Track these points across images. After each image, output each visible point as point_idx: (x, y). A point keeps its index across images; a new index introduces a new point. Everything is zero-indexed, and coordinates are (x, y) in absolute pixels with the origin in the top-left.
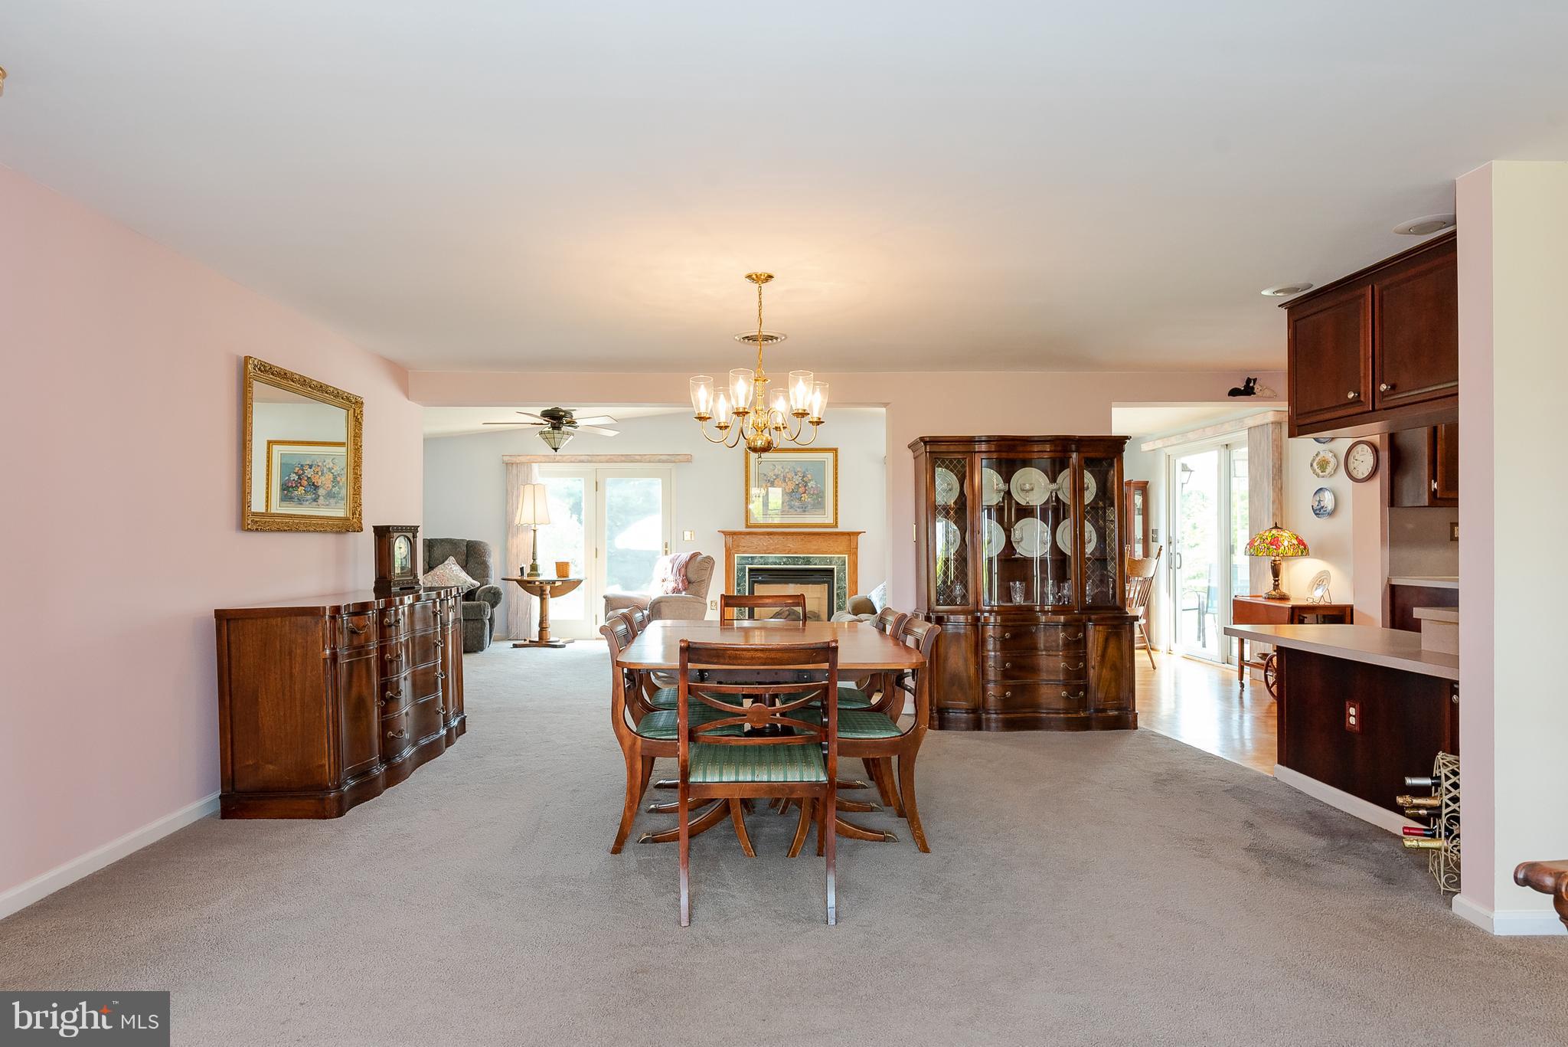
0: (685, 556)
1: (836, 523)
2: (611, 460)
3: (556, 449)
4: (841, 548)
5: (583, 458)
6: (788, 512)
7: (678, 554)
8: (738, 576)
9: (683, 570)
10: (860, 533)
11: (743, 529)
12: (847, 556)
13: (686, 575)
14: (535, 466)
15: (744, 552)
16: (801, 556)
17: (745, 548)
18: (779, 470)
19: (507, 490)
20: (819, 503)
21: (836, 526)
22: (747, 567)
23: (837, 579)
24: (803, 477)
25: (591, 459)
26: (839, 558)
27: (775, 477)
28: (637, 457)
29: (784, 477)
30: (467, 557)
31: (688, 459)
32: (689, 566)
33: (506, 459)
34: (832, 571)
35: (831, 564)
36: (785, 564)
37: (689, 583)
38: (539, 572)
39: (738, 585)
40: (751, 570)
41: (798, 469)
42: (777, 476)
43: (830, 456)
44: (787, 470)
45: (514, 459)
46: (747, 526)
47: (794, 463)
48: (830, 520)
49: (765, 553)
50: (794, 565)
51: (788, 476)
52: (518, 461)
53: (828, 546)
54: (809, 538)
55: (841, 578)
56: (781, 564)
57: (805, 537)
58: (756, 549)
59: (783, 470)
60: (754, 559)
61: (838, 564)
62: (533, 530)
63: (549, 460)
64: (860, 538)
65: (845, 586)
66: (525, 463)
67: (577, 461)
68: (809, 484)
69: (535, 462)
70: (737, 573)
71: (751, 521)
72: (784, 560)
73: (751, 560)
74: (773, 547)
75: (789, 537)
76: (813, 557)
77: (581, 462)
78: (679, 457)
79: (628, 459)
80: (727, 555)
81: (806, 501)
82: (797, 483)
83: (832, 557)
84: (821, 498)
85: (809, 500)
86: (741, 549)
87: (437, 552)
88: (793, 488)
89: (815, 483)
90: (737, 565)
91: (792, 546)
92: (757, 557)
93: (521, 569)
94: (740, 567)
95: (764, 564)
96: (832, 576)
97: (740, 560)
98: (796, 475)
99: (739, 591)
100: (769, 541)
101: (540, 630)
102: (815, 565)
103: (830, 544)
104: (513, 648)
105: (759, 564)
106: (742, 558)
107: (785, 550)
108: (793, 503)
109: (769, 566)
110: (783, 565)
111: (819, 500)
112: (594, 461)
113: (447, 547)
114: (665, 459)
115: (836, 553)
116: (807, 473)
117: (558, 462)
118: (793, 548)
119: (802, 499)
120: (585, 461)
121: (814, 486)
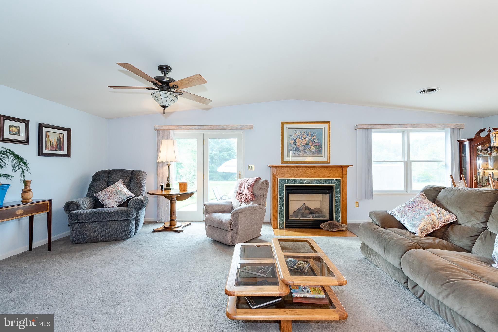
0: (252, 180)
1: (329, 160)
2: (211, 128)
3: (164, 107)
4: (337, 175)
5: (196, 127)
6: (303, 155)
7: (248, 178)
8: (280, 190)
9: (251, 188)
10: (349, 166)
11: (280, 164)
12: (341, 179)
13: (253, 191)
14: (171, 131)
15: (283, 177)
16: (315, 179)
18: (299, 133)
19: (157, 144)
20: (320, 151)
21: (329, 162)
22: (285, 185)
23: (335, 192)
24: (312, 137)
26: (336, 180)
27: (297, 137)
28: (225, 127)
29: (302, 137)
30: (130, 180)
31: (251, 127)
33: (156, 127)
34: (332, 187)
35: (332, 183)
36: (306, 183)
37: (255, 196)
38: (171, 188)
39: (280, 195)
40: (287, 187)
41: (309, 133)
42: (298, 136)
43: (326, 126)
44: (303, 133)
45: (160, 128)
46: (282, 163)
47: (307, 130)
48: (326, 159)
49: (295, 177)
50: (311, 184)
51: (304, 136)
52: (162, 129)
53: (330, 173)
54: (319, 169)
55: (338, 191)
56: (304, 184)
57: (317, 169)
58: (289, 175)
59: (301, 133)
60: (288, 180)
61: (335, 183)
62: (168, 165)
63: (179, 128)
64: (348, 168)
65: (340, 195)
66: (166, 130)
67: (193, 129)
68: (314, 141)
69: (171, 129)
70: (279, 188)
71: (285, 160)
72: (306, 181)
73: (287, 181)
74: (299, 174)
75: (308, 168)
76: (322, 180)
77: (195, 129)
78: (247, 126)
79: (220, 128)
80: (274, 179)
81: (313, 149)
82: (308, 140)
83: (332, 180)
84: (321, 148)
85: (315, 149)
86: (281, 175)
87: (113, 177)
88: (306, 143)
89: (318, 140)
90: (280, 184)
91: (309, 173)
92: (290, 179)
93: (161, 186)
94: (281, 185)
95: (295, 184)
96: (332, 190)
97: (281, 181)
98: (308, 136)
99: (280, 198)
100: (297, 171)
101: (171, 221)
102: (323, 184)
103: (331, 172)
104: (152, 232)
105: (291, 183)
106: (282, 180)
107: (306, 176)
108: (306, 150)
109: (297, 185)
110: (305, 184)
111: (320, 149)
112: (202, 129)
113: (119, 174)
114: (239, 127)
115: (335, 177)
116: (314, 135)
117: (183, 129)
118: (310, 174)
119: (311, 148)
120: (198, 129)
121: (317, 142)
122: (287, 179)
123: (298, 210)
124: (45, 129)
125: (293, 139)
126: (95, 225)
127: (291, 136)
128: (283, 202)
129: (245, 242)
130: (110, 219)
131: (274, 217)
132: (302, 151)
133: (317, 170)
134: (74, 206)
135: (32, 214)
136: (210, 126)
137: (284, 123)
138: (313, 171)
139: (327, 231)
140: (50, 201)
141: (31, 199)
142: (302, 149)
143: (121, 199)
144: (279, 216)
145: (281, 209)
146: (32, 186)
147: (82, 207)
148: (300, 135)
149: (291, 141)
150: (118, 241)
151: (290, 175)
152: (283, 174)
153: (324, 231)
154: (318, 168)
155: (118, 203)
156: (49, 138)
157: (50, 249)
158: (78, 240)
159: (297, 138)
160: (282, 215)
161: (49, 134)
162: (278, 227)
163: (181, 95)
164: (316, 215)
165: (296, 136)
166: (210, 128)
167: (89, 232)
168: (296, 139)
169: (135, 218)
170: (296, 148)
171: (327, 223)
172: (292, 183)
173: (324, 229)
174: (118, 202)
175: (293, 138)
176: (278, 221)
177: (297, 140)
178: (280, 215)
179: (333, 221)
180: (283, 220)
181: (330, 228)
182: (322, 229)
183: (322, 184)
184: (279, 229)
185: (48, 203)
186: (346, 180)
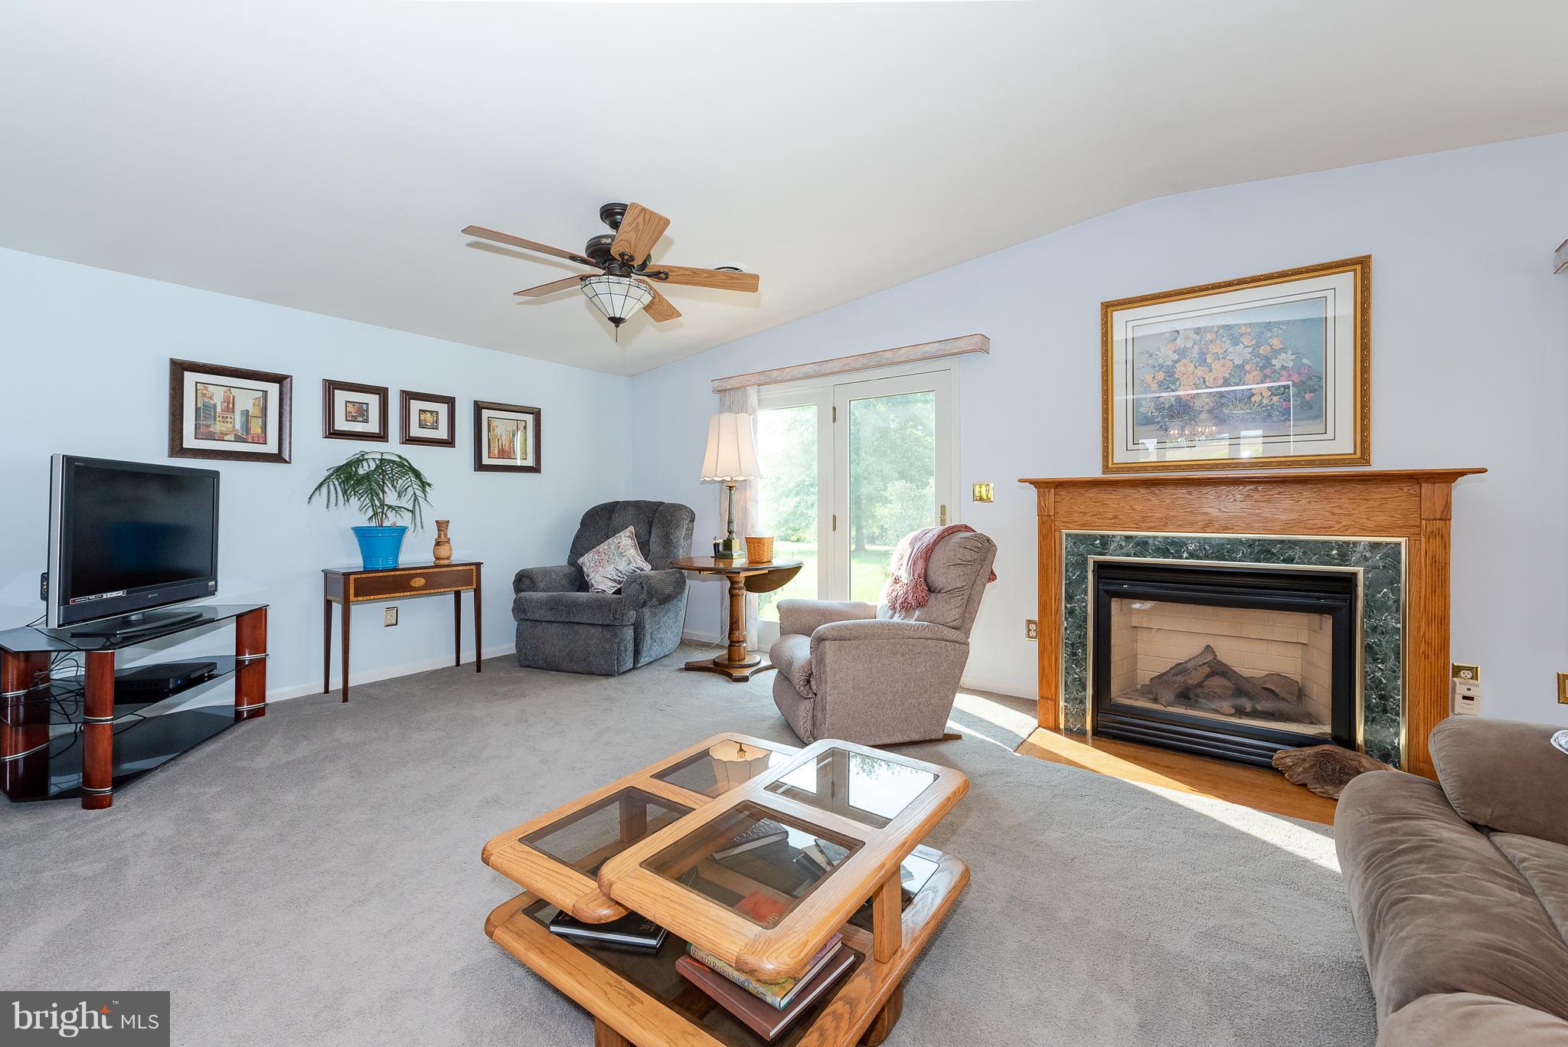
1: (1366, 447)
3: (617, 321)
4: (1382, 519)
5: (807, 369)
6: (1205, 433)
8: (1068, 578)
9: (921, 563)
10: (1462, 473)
11: (1094, 475)
12: (1403, 540)
13: (926, 576)
14: (751, 391)
15: (1083, 526)
16: (1243, 536)
17: (1087, 518)
18: (1187, 338)
20: (1308, 403)
21: (1363, 460)
22: (1092, 558)
23: (1369, 605)
24: (1258, 346)
25: (819, 371)
26: (1375, 546)
27: (1176, 357)
30: (651, 526)
31: (982, 346)
32: (935, 557)
34: (1349, 581)
35: (1344, 559)
36: (1192, 556)
37: (933, 591)
38: (734, 551)
39: (1070, 598)
40: (1100, 566)
41: (1242, 329)
42: (1182, 353)
43: (1346, 281)
44: (1209, 337)
45: (724, 385)
46: (1106, 468)
47: (1230, 318)
48: (1341, 441)
49: (1138, 529)
50: (1218, 558)
51: (1214, 348)
52: (729, 387)
53: (1336, 511)
54: (1270, 490)
55: (1385, 603)
56: (1180, 557)
57: (1256, 490)
58: (1111, 519)
59: (1197, 338)
60: (1105, 541)
61: (1370, 563)
62: (730, 487)
63: (765, 379)
64: (1460, 486)
65: (1399, 626)
66: (738, 388)
67: (800, 375)
68: (1274, 362)
69: (749, 383)
70: (1067, 571)
71: (1120, 456)
72: (1191, 547)
73: (1101, 544)
74: (1159, 515)
75: (1205, 490)
76: (1281, 542)
77: (806, 376)
78: (958, 343)
79: (873, 361)
80: (1044, 531)
81: (1265, 402)
82: (1238, 362)
83: (1347, 543)
84: (1313, 391)
85: (1275, 399)
86: (1075, 519)
87: (617, 518)
88: (1227, 376)
89: (1294, 357)
90: (1068, 553)
91: (1214, 512)
92: (1113, 536)
93: (715, 545)
94: (1074, 559)
95: (1135, 555)
96: (1351, 593)
97: (1075, 543)
98: (1235, 344)
99: (1071, 612)
100: (1149, 500)
101: (730, 646)
102: (1291, 560)
103: (1340, 507)
104: (681, 670)
105: (1119, 552)
106: (1077, 540)
107: (1194, 523)
108: (1225, 411)
109: (1149, 560)
110: (1187, 558)
111: (1308, 396)
112: (823, 372)
113: (631, 511)
114: (933, 351)
115: (1365, 531)
116: (1269, 334)
117: (776, 382)
118: (1217, 517)
119: (1253, 399)
120: (811, 374)
121: (1290, 364)
122: (1102, 537)
123: (1173, 672)
124: (486, 413)
125: (1161, 366)
126: (554, 629)
127: (1151, 355)
128: (1082, 626)
129: (872, 743)
130: (577, 620)
131: (1045, 683)
132: (1204, 416)
133: (1257, 496)
134: (528, 582)
135: (460, 588)
136: (844, 361)
137: (1113, 306)
138: (1235, 500)
139: (1302, 790)
140: (478, 565)
141: (448, 558)
142: (1207, 407)
143: (620, 575)
144: (1065, 682)
145: (1074, 654)
146: (451, 532)
147: (542, 585)
148: (1194, 343)
149: (1148, 378)
150: (594, 677)
151: (1115, 517)
152: (1085, 513)
153: (1289, 787)
154: (1260, 488)
155: (615, 584)
156: (496, 431)
157: (479, 670)
158: (526, 659)
159: (1177, 361)
160: (1080, 680)
161: (495, 423)
162: (1062, 726)
163: (666, 278)
164: (1259, 707)
165: (1174, 352)
166: (847, 368)
167: (543, 643)
168: (1173, 367)
169: (634, 624)
170: (1172, 406)
171: (1309, 751)
172: (1124, 551)
173: (1289, 775)
174: (615, 581)
175: (1161, 361)
176: (1062, 703)
177: (1180, 368)
178: (1070, 678)
179: (1355, 750)
180: (1082, 701)
181: (1321, 779)
182: (1281, 773)
183: (1284, 561)
184: (1066, 735)
185: (474, 571)
186: (1446, 546)
